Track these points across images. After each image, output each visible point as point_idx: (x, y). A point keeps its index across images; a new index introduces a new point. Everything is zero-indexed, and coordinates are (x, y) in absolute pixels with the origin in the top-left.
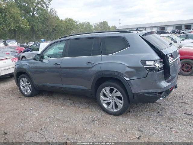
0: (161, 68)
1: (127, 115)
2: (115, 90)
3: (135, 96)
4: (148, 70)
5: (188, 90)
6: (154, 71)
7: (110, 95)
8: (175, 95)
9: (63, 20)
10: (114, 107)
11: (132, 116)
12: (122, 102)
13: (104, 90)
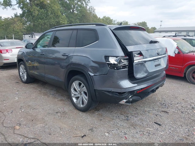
0: (124, 67)
1: (93, 113)
3: (97, 93)
4: (110, 66)
6: (115, 68)
7: (79, 90)
9: (101, 18)
10: (81, 103)
11: (97, 115)
12: (87, 98)
13: (74, 84)
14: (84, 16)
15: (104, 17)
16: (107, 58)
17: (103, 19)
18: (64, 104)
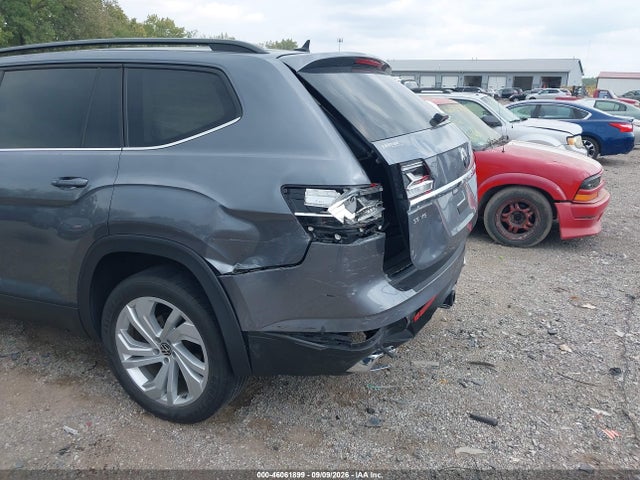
0: (370, 227)
1: (231, 419)
2: (176, 313)
3: (255, 348)
4: (311, 229)
5: (509, 307)
6: (338, 237)
7: (158, 335)
8: (457, 327)
9: (138, 21)
10: (173, 387)
11: (250, 425)
12: (203, 367)
13: (130, 310)
14: (73, 10)
15: (152, 19)
16: (294, 192)
17: (148, 28)
18: (86, 397)
